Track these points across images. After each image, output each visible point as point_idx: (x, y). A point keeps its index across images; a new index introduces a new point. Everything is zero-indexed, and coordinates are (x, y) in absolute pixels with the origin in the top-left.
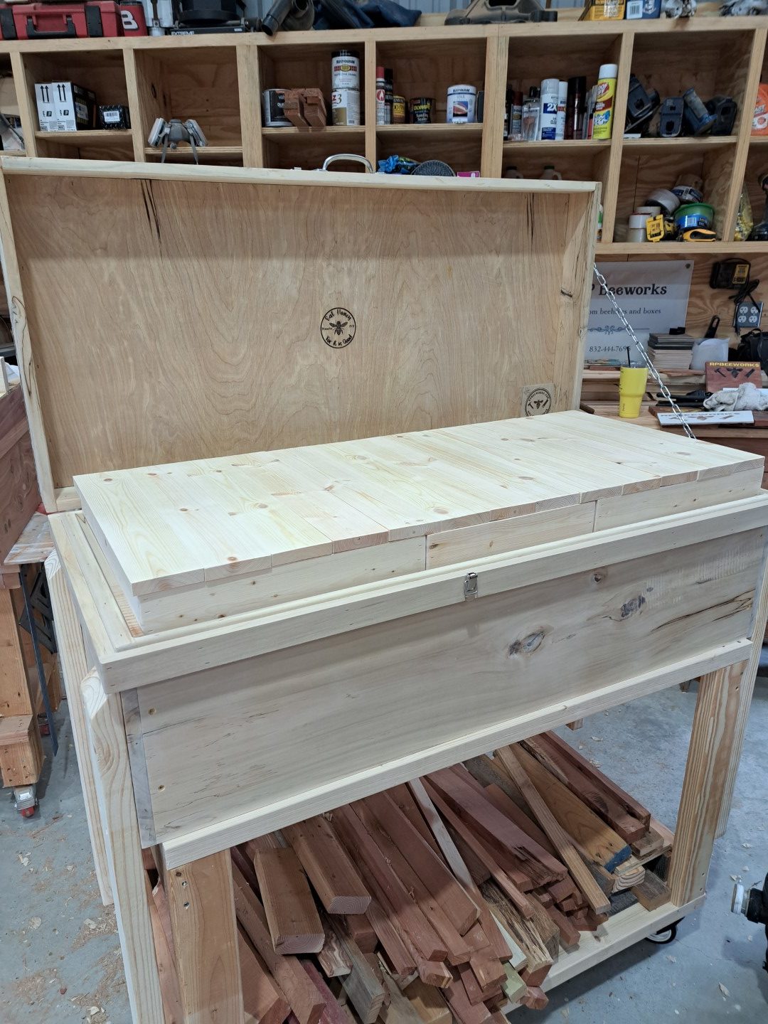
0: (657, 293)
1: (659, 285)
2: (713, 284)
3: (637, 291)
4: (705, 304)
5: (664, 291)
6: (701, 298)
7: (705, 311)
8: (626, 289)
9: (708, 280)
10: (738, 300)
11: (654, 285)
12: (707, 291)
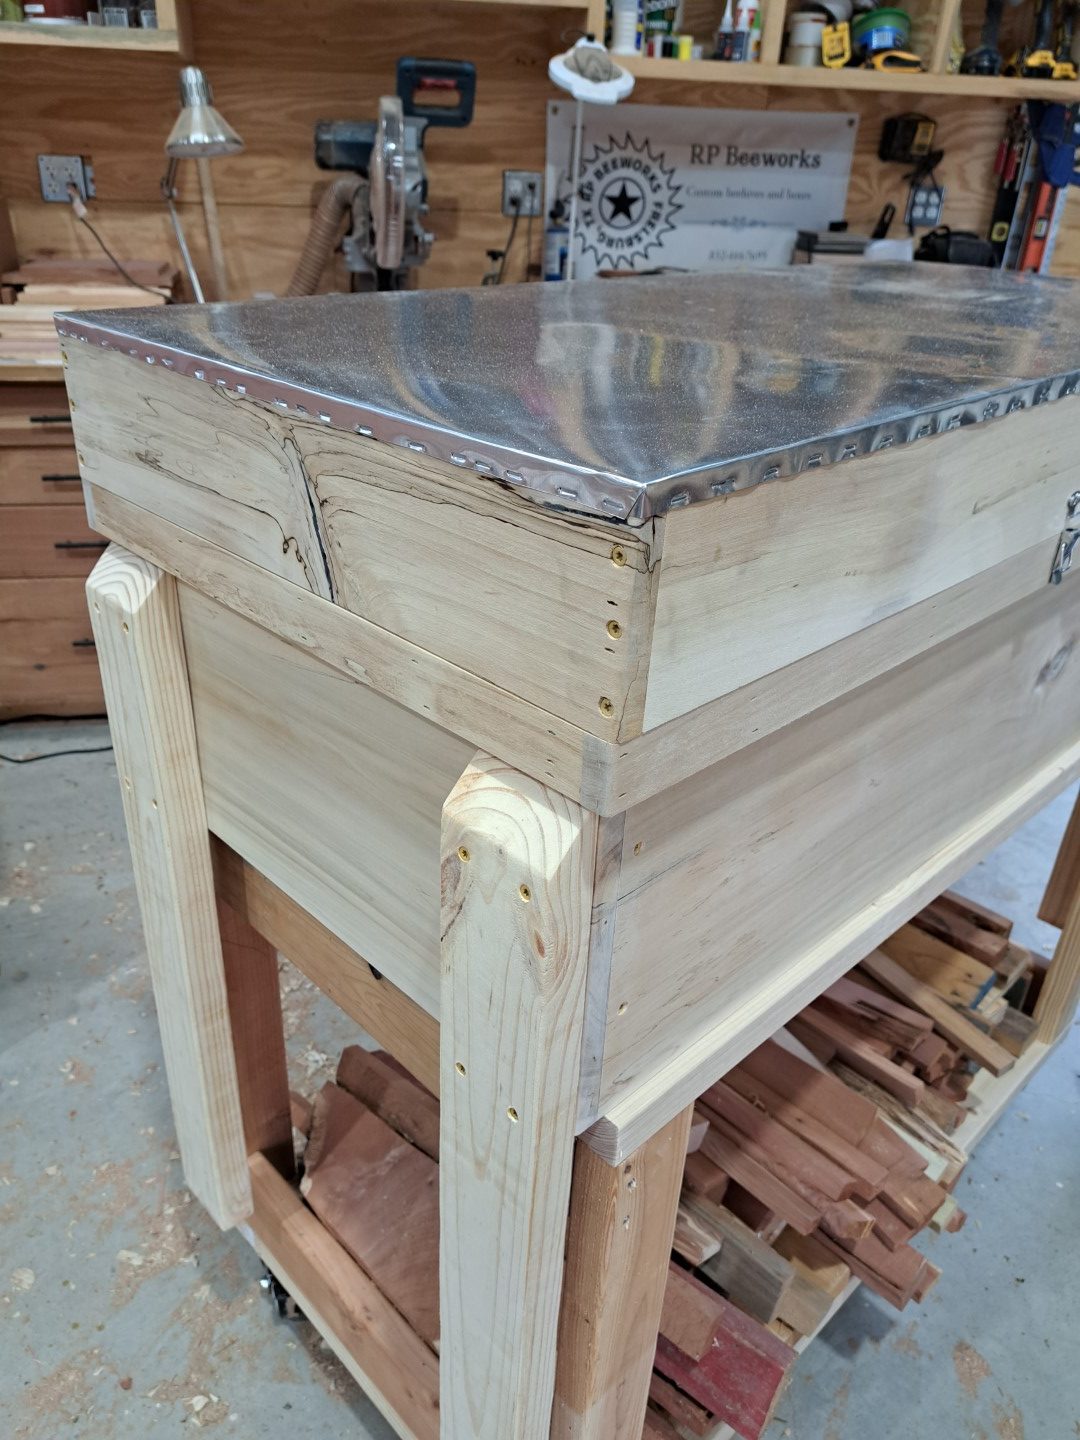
0: (807, 165)
1: (811, 153)
2: (884, 154)
3: (780, 161)
4: (870, 186)
5: (817, 162)
6: (866, 176)
7: (870, 198)
8: (764, 156)
9: (876, 147)
10: (915, 185)
11: (803, 152)
12: (875, 165)
